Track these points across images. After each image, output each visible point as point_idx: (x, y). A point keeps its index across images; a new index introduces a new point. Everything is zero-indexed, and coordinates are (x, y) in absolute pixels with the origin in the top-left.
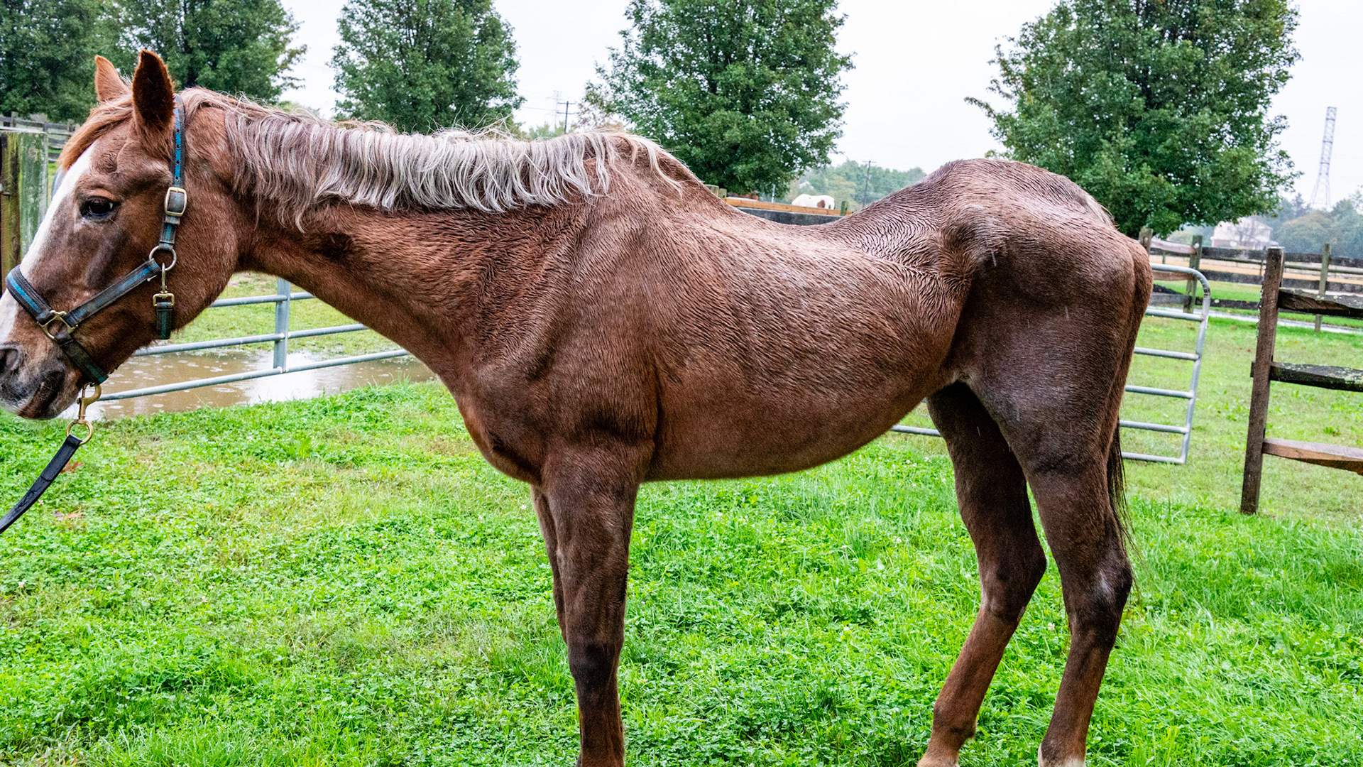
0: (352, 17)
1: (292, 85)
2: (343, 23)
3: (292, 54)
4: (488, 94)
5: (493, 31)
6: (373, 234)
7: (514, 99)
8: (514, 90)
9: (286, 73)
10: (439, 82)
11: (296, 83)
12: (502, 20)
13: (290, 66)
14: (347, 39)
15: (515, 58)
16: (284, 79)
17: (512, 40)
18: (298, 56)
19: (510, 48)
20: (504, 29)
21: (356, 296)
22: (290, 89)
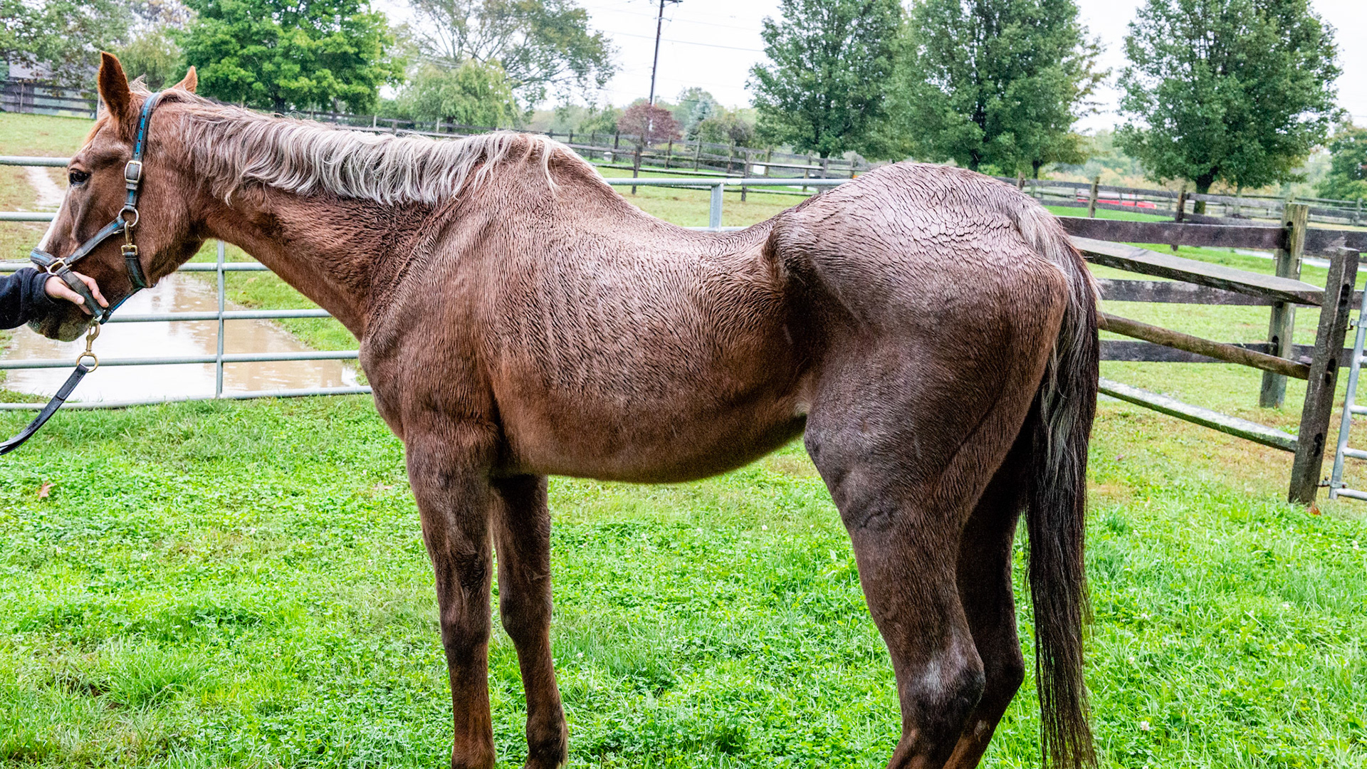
0: (1139, 33)
1: (1094, 110)
2: (1129, 41)
3: (1096, 79)
4: (1298, 106)
5: (1308, 35)
6: (290, 214)
7: (1332, 111)
8: (1333, 101)
9: (1088, 98)
10: (1232, 97)
11: (1098, 108)
12: (1322, 22)
13: (1093, 90)
14: (1132, 57)
15: (1336, 65)
16: (1086, 104)
17: (1333, 43)
18: (1102, 79)
19: (1329, 53)
20: (1324, 30)
21: (289, 270)
22: (1091, 114)
